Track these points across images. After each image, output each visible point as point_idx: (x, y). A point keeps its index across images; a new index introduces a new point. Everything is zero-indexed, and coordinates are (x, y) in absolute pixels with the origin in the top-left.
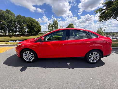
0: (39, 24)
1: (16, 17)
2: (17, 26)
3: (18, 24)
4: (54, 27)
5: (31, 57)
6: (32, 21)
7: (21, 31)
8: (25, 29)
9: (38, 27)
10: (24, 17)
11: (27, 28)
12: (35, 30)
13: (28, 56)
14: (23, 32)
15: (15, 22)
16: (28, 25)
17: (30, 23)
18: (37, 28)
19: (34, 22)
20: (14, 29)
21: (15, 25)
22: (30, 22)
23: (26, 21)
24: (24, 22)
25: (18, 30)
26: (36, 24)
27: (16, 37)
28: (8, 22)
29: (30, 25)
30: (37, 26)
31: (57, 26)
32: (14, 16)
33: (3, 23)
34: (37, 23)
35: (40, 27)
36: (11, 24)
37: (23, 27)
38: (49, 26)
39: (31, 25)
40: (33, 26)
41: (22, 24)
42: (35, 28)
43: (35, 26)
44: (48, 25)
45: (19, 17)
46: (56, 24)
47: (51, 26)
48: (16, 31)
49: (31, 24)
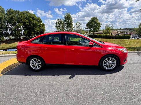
0: (42, 21)
1: (6, 12)
4: (65, 25)
6: (31, 18)
7: (15, 34)
8: (20, 30)
9: (40, 26)
10: (18, 12)
11: (23, 29)
12: (36, 30)
14: (18, 35)
15: (5, 21)
16: (24, 24)
17: (27, 21)
18: (38, 27)
19: (33, 18)
20: (4, 32)
22: (28, 19)
23: (21, 18)
24: (19, 20)
25: (10, 33)
26: (36, 22)
27: (9, 43)
29: (28, 24)
30: (38, 24)
31: (71, 22)
32: (3, 11)
34: (39, 20)
35: (43, 25)
38: (58, 23)
39: (30, 24)
40: (32, 26)
43: (35, 25)
44: (56, 22)
45: (10, 12)
46: (68, 19)
47: (61, 24)
48: (7, 35)
49: (30, 22)
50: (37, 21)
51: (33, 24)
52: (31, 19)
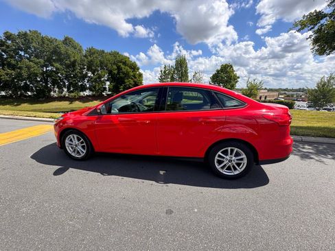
0: (138, 69)
1: (84, 53)
2: (86, 76)
3: (88, 70)
4: (175, 76)
5: (80, 147)
6: (121, 62)
7: (95, 87)
8: (104, 82)
9: (134, 76)
10: (103, 52)
11: (107, 80)
12: (128, 83)
13: (75, 146)
14: (99, 89)
15: (82, 66)
16: (110, 72)
17: (115, 67)
18: (132, 78)
19: (125, 63)
20: (80, 84)
21: (81, 73)
22: (116, 65)
23: (106, 62)
24: (102, 65)
25: (88, 86)
26: (129, 70)
27: (84, 102)
28: (68, 66)
29: (116, 72)
30: (132, 74)
31: (186, 72)
32: (80, 50)
33: (57, 69)
34: (134, 67)
35: (141, 75)
36: (73, 71)
37: (100, 77)
38: (165, 72)
39: (118, 73)
40: (122, 75)
41: (98, 71)
42: (126, 81)
43: (127, 75)
44: (161, 71)
45: (91, 52)
46: (181, 67)
47: (169, 74)
48: (83, 88)
49: (119, 68)
50: (131, 68)
51: (124, 73)
52: (121, 64)
